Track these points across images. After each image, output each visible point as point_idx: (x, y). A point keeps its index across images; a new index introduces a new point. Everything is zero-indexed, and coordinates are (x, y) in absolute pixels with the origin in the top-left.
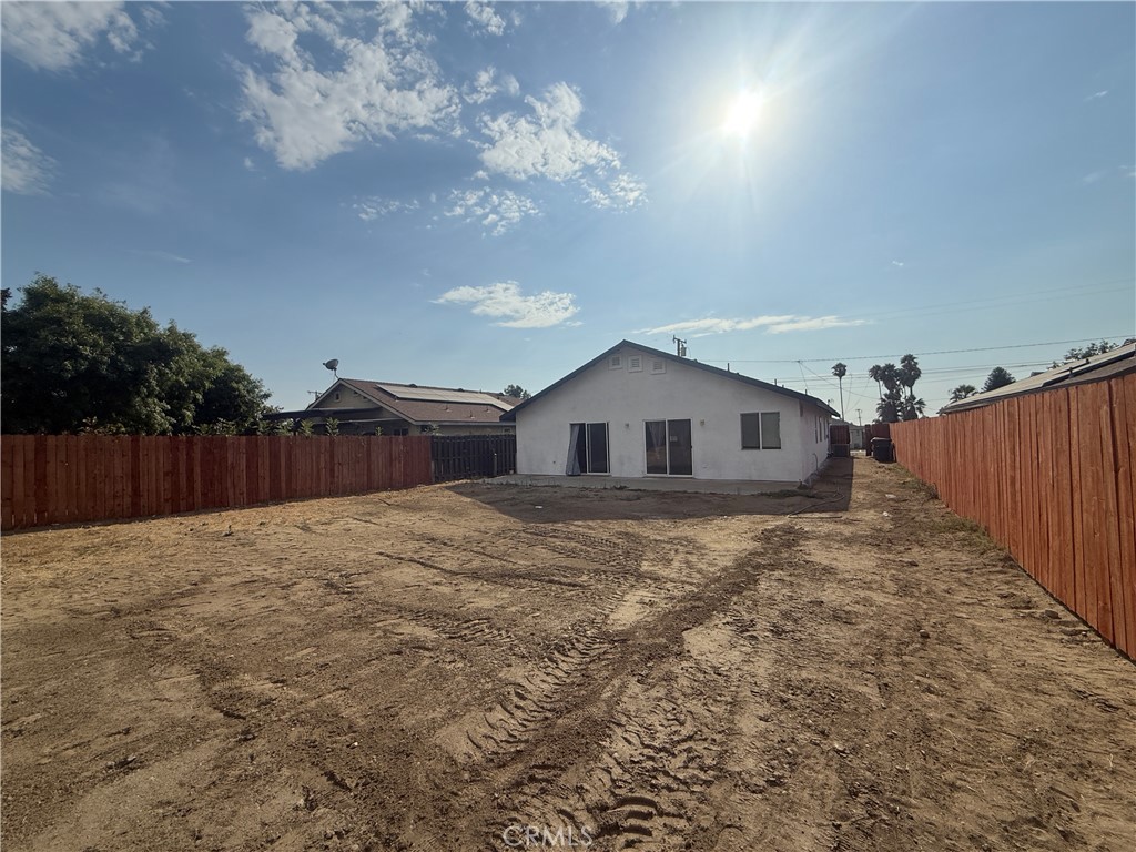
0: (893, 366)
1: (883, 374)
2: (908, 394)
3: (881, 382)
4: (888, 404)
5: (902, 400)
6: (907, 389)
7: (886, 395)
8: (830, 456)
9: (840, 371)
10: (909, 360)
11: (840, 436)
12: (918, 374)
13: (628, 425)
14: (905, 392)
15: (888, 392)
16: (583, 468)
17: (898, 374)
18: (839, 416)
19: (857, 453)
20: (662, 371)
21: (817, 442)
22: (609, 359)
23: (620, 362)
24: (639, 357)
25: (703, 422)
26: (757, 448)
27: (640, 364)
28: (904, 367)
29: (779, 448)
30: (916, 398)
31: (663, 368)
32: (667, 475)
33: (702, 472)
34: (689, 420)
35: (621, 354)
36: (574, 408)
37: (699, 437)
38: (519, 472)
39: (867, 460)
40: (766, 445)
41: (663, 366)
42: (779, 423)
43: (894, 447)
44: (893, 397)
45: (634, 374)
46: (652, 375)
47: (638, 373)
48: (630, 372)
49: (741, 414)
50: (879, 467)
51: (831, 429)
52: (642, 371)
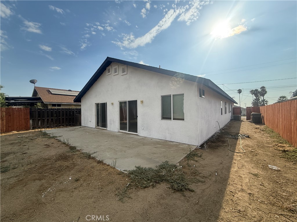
0: (257, 90)
1: (255, 92)
2: (262, 99)
3: (253, 95)
4: (255, 102)
5: (260, 101)
6: (262, 97)
7: (255, 99)
8: (231, 120)
9: (240, 91)
10: (263, 88)
11: (236, 114)
12: (266, 92)
13: (113, 104)
14: (261, 98)
15: (255, 98)
17: (259, 92)
18: (237, 104)
19: (244, 118)
20: (126, 73)
21: (222, 114)
22: (107, 69)
23: (110, 70)
24: (117, 67)
25: (142, 102)
26: (170, 119)
27: (117, 70)
28: (261, 90)
29: (183, 120)
30: (265, 100)
31: (126, 71)
32: (127, 132)
33: (142, 132)
34: (136, 101)
35: (111, 66)
36: (96, 96)
37: (140, 110)
38: (82, 125)
39: (249, 123)
40: (175, 117)
41: (126, 70)
42: (183, 101)
43: (263, 117)
44: (257, 99)
45: (115, 76)
46: (122, 75)
47: (116, 75)
48: (114, 75)
49: (161, 96)
50: (256, 128)
51: (233, 109)
52: (118, 74)
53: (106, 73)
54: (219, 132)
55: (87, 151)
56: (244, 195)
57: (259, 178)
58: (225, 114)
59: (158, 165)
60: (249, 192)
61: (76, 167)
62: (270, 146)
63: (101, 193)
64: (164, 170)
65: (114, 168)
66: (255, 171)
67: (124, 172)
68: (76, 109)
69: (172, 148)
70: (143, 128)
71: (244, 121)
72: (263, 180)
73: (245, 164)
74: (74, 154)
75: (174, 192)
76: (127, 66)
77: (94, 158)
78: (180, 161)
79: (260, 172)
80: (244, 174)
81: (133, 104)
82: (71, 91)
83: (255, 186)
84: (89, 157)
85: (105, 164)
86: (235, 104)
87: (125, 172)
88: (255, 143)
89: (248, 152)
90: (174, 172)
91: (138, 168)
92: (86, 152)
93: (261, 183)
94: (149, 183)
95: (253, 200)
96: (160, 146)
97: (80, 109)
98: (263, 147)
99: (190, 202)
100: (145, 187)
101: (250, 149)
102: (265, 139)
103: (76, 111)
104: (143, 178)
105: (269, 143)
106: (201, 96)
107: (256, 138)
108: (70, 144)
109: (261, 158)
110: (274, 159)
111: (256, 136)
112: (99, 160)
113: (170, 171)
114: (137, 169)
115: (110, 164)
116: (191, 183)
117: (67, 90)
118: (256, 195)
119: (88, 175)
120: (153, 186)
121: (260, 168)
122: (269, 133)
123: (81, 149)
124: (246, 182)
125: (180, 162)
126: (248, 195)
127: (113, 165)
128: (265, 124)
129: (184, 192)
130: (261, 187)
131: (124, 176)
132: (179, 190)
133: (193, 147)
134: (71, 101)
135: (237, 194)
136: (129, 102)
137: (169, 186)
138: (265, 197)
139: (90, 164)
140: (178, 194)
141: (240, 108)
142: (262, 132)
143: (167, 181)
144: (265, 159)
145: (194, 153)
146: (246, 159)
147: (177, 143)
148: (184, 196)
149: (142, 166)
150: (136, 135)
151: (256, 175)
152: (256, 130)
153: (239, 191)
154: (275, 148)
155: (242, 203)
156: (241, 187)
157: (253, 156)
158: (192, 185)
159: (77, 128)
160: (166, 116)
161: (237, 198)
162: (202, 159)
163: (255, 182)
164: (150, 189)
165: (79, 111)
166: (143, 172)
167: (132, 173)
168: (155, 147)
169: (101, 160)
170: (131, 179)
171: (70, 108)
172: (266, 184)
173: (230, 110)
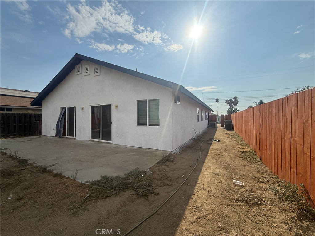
0: (231, 100)
1: (229, 102)
3: (228, 104)
4: (230, 111)
5: (233, 110)
6: (235, 106)
7: (229, 108)
8: (208, 127)
9: (217, 101)
10: (236, 98)
11: (212, 121)
12: (237, 103)
13: (83, 108)
14: (234, 108)
16: (64, 134)
17: (233, 102)
18: (214, 112)
19: (219, 125)
20: (98, 74)
21: (198, 121)
22: (76, 68)
23: (80, 69)
24: (88, 66)
25: (117, 107)
26: (146, 124)
27: (89, 70)
28: (234, 100)
29: (159, 125)
30: (237, 109)
31: (99, 72)
32: (100, 140)
33: (116, 140)
34: (111, 105)
35: (80, 65)
36: (62, 99)
37: (115, 116)
38: (42, 134)
39: (222, 129)
40: (151, 123)
41: (99, 70)
42: (159, 107)
43: (233, 124)
44: (231, 108)
45: (86, 77)
46: (94, 76)
47: (88, 76)
48: (84, 76)
49: (137, 101)
50: (227, 134)
51: (210, 116)
52: (90, 75)
53: (75, 72)
54: (195, 138)
55: (42, 164)
56: (204, 192)
57: (219, 177)
58: (202, 120)
59: (127, 172)
60: (209, 189)
61: (22, 184)
62: (234, 148)
63: (50, 209)
64: (133, 177)
65: (75, 180)
66: (217, 171)
67: (85, 183)
68: (35, 114)
69: (146, 155)
70: (118, 135)
71: (219, 128)
72: (222, 178)
73: (211, 165)
74: (22, 169)
75: (138, 198)
76: (100, 66)
77: (50, 171)
78: (152, 167)
79: (222, 171)
80: (208, 175)
81: (107, 109)
82: (29, 92)
83: (215, 183)
84: (44, 170)
85: (64, 177)
86: (212, 112)
87: (87, 183)
88: (223, 147)
89: (216, 154)
90: (141, 178)
91: (103, 177)
92: (40, 165)
93: (220, 180)
94: (112, 192)
95: (210, 196)
96: (134, 153)
97: (41, 115)
98: (229, 150)
99: (153, 205)
100: (107, 197)
101: (218, 152)
102: (232, 143)
103: (35, 117)
104: (107, 188)
105: (233, 146)
106: (176, 102)
107: (225, 142)
108: (20, 157)
109: (225, 159)
110: (234, 159)
111: (225, 140)
112: (57, 173)
113: (138, 177)
114: (102, 179)
115: (70, 176)
116: (158, 187)
117: (23, 91)
118: (213, 192)
119: (38, 191)
120: (116, 195)
121: (222, 168)
122: (235, 138)
123: (34, 163)
124: (208, 181)
125: (150, 168)
126: (207, 193)
127: (73, 177)
128: (235, 130)
129: (148, 197)
130: (219, 184)
131: (84, 188)
132: (143, 195)
133: (167, 152)
134: (28, 104)
135: (198, 192)
136: (103, 106)
137: (134, 192)
138: (220, 192)
139: (44, 178)
140: (142, 200)
141: (215, 116)
142: (231, 137)
143: (132, 187)
144: (228, 160)
145: (167, 159)
146: (212, 161)
147: (152, 150)
148: (148, 200)
149: (108, 176)
150: (109, 143)
151: (217, 174)
152: (227, 135)
153: (200, 190)
154: (238, 150)
155: (200, 200)
156: (202, 186)
157: (219, 158)
158: (158, 189)
159: (35, 138)
160: (141, 122)
161: (197, 196)
162: (173, 164)
163: (216, 181)
164: (113, 198)
165: (39, 117)
166: (108, 182)
167: (94, 183)
168: (129, 155)
169: (58, 173)
170: (93, 190)
171: (26, 113)
172: (224, 181)
173: (207, 117)
